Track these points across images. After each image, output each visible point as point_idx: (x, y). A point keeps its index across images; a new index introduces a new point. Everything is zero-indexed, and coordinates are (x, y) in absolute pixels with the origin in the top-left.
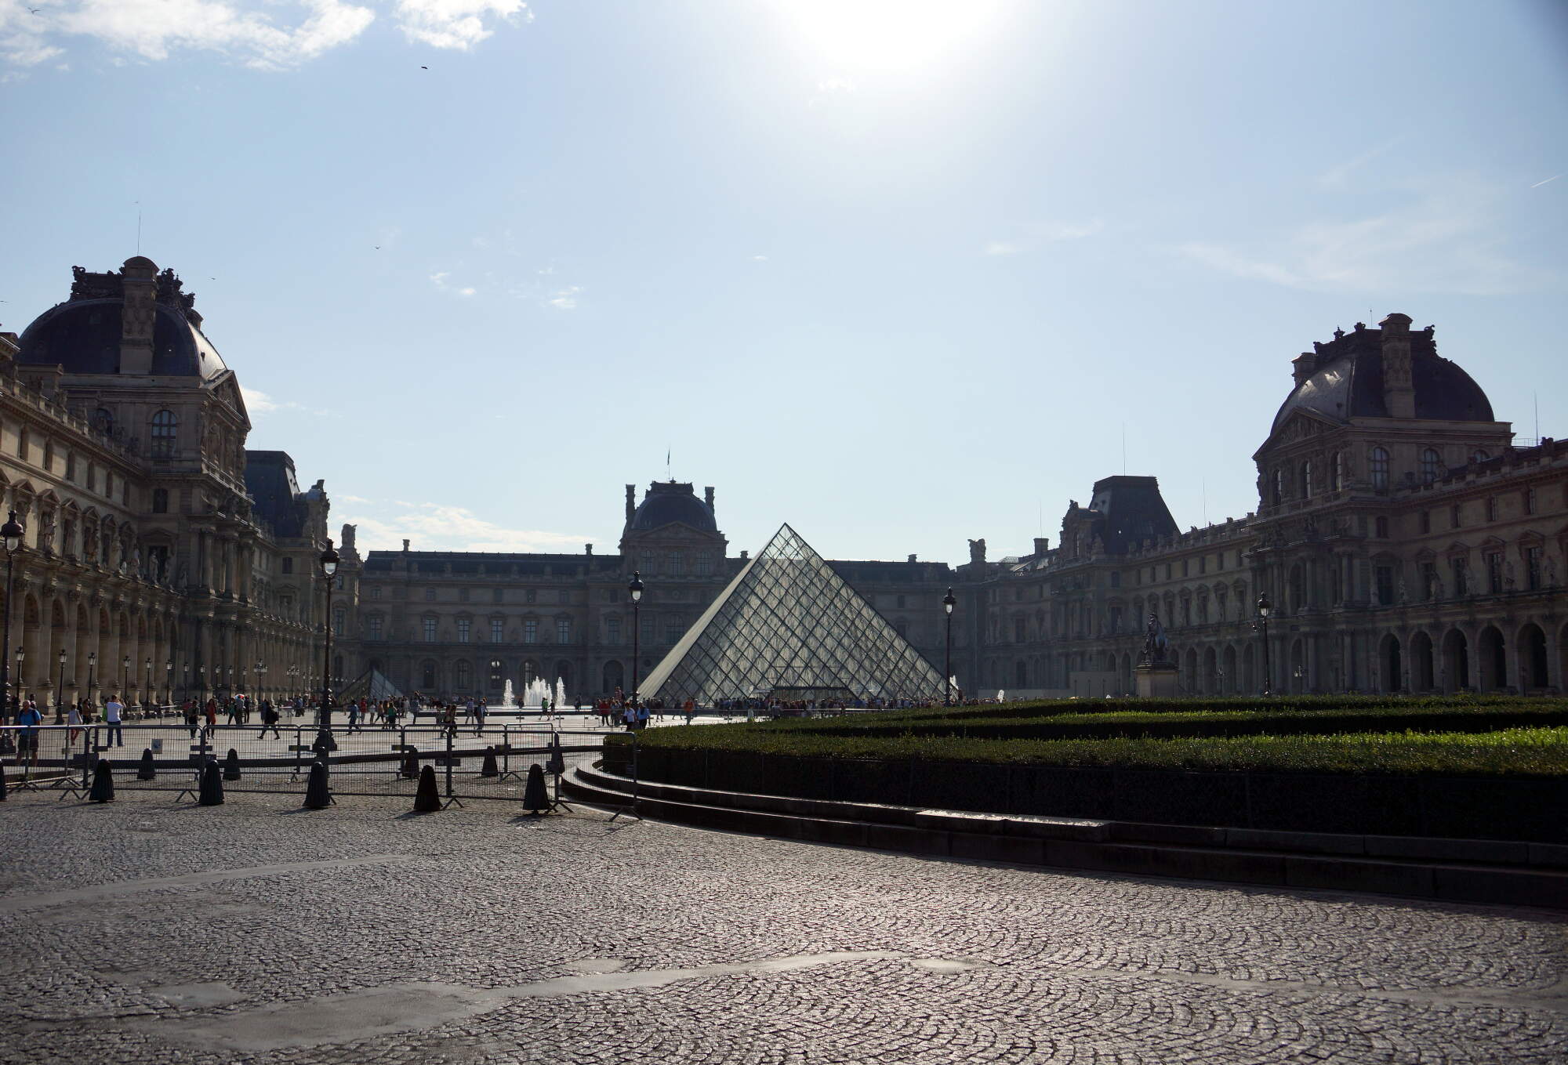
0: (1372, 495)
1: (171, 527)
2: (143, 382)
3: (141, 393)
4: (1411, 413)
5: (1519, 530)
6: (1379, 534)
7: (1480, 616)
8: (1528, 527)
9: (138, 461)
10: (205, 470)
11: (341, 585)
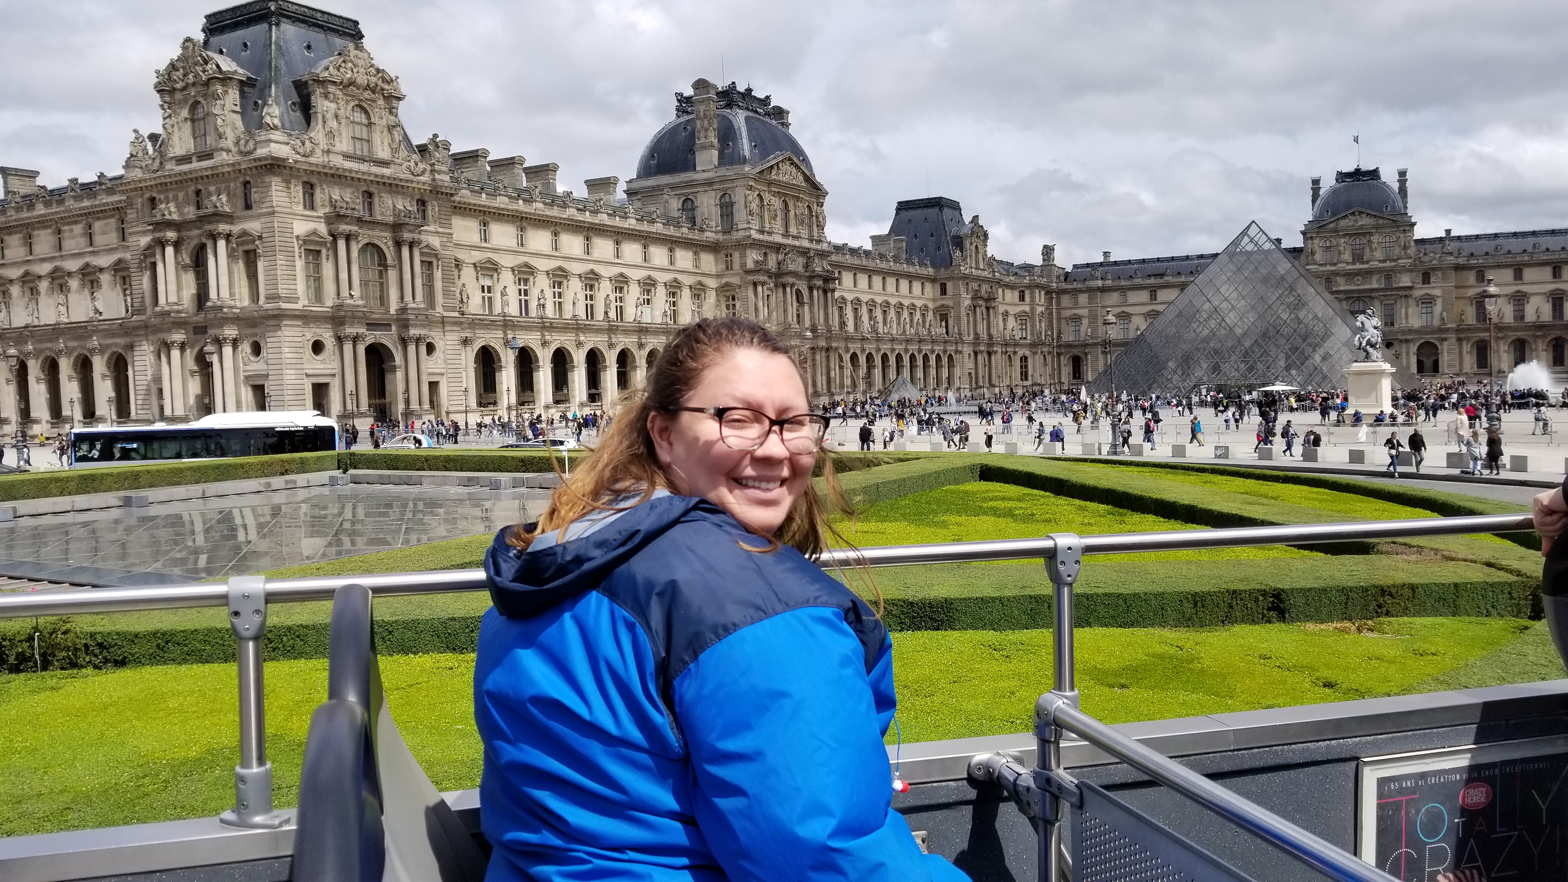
2: (712, 174)
3: (709, 183)
9: (708, 234)
10: (755, 235)
11: (1022, 298)
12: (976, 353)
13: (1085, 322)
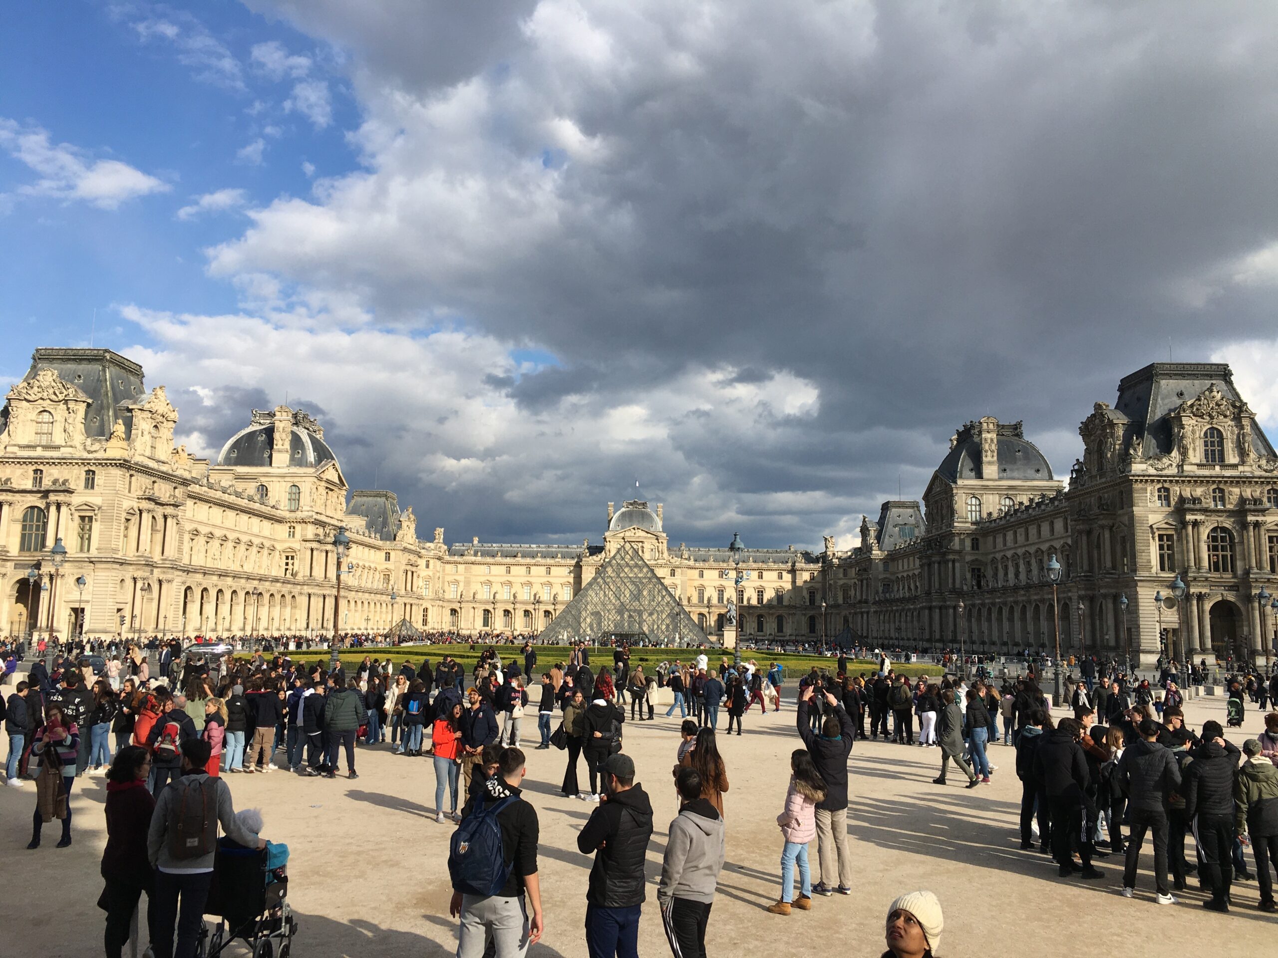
0: (969, 525)
1: (296, 546)
2: (286, 470)
3: (283, 476)
4: (996, 476)
5: (1023, 550)
6: (973, 548)
7: (997, 600)
8: (1027, 549)
9: (279, 511)
10: (315, 516)
11: (427, 566)
12: (405, 604)
13: (462, 584)
